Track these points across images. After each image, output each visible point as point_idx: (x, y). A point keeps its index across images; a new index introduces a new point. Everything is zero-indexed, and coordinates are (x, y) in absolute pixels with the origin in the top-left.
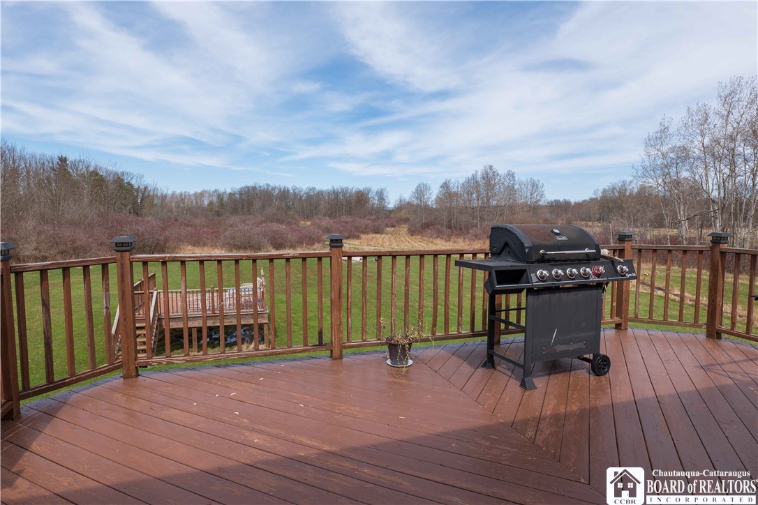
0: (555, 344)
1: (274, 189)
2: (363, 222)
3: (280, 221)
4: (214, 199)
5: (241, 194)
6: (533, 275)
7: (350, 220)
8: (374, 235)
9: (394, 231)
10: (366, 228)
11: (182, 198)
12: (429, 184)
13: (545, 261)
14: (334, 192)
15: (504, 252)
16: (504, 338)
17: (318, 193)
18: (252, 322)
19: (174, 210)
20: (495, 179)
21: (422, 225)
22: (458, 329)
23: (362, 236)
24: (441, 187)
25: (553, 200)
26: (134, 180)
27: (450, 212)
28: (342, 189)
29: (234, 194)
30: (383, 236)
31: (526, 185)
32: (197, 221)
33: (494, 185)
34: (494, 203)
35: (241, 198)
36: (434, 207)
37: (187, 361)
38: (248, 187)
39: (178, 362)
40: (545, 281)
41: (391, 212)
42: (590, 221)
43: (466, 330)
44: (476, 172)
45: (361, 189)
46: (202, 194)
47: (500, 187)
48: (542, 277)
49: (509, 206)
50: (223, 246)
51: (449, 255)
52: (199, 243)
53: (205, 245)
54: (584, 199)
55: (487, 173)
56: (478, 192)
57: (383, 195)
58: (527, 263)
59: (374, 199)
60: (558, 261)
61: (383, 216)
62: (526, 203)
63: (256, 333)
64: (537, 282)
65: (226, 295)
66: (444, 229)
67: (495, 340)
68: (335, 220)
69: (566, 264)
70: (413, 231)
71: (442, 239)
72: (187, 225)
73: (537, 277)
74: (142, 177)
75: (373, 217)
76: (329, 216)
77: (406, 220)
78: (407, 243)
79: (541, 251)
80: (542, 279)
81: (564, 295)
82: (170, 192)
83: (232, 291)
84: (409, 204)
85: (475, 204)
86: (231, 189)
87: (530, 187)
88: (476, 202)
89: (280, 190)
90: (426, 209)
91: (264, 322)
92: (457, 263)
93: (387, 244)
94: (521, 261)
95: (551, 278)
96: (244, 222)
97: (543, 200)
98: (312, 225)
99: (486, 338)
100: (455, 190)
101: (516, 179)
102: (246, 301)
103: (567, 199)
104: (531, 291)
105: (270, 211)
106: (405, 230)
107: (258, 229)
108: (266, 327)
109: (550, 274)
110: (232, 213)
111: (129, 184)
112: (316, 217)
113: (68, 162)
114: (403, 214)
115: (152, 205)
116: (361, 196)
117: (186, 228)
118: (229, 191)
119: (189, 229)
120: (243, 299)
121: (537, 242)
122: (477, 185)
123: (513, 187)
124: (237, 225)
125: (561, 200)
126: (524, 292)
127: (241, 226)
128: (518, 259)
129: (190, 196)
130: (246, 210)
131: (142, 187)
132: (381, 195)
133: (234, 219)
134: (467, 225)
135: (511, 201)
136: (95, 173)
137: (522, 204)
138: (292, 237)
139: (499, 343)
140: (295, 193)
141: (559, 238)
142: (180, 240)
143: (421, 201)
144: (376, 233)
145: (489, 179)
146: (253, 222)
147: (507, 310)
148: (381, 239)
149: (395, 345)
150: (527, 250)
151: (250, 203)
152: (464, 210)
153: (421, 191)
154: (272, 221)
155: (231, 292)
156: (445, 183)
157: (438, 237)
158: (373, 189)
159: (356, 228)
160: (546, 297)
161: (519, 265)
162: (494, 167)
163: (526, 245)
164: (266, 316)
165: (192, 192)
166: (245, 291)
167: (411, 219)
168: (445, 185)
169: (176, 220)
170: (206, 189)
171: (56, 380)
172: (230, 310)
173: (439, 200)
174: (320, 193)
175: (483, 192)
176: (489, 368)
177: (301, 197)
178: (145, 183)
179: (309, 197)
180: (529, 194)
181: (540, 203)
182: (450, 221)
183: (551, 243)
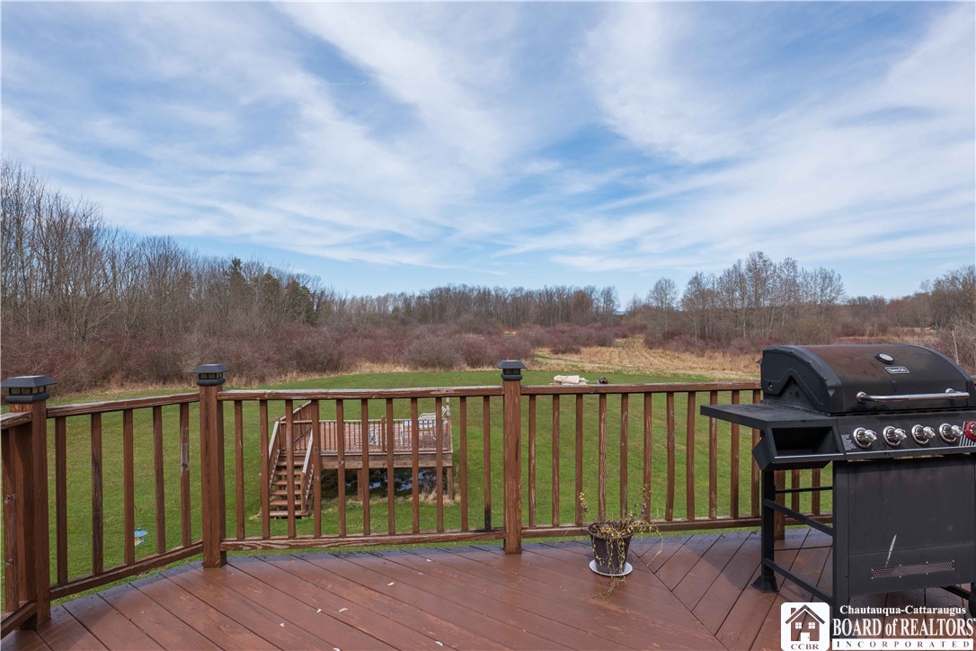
0: (894, 563)
1: (472, 290)
2: (583, 332)
3: (476, 331)
4: (400, 304)
5: (431, 297)
6: (845, 437)
7: (569, 328)
8: (599, 348)
9: (625, 343)
10: (588, 339)
11: (362, 304)
12: (672, 280)
13: (865, 411)
14: (547, 293)
15: (787, 394)
16: (790, 531)
17: (526, 294)
18: (432, 464)
19: (354, 318)
20: (766, 272)
21: (664, 335)
22: (711, 512)
23: (583, 349)
24: (690, 283)
25: (856, 297)
26: (310, 283)
27: (703, 316)
28: (558, 290)
29: (424, 298)
30: (611, 349)
31: (814, 278)
32: (379, 332)
33: (766, 279)
34: (767, 303)
35: (431, 303)
36: (681, 310)
37: (291, 547)
38: (440, 289)
39: (279, 547)
40: (870, 449)
41: (621, 317)
42: (917, 327)
43: (723, 515)
44: (740, 262)
45: (582, 288)
46: (386, 299)
47: (774, 281)
48: (865, 442)
49: (788, 307)
50: (406, 363)
51: (692, 393)
52: (378, 359)
53: (385, 361)
54: (906, 295)
55: (755, 263)
56: (743, 289)
57: (610, 296)
58: (832, 414)
59: (599, 301)
60: (893, 411)
61: (612, 323)
62: (815, 302)
63: (438, 478)
64: (853, 450)
65: (399, 428)
66: (695, 339)
67: (776, 533)
68: (548, 329)
69: (910, 418)
70: (652, 343)
71: (693, 353)
72: (365, 337)
73: (854, 442)
74: (319, 279)
75: (598, 324)
76: (541, 324)
77: (642, 329)
78: (643, 359)
79: (859, 394)
80: (863, 444)
81: (908, 475)
82: (350, 297)
83: (408, 423)
84: (647, 307)
85: (738, 305)
86: (421, 291)
87: (819, 280)
88: (740, 302)
89: (479, 291)
90: (671, 312)
91: (447, 465)
92: (704, 411)
93: (616, 360)
94: (820, 411)
95: (881, 443)
96: (434, 332)
97: (840, 297)
98: (519, 335)
99: (759, 529)
100: (709, 286)
101: (799, 269)
102: (425, 437)
103: (878, 295)
104: (840, 466)
105: (466, 317)
106: (641, 341)
107: (450, 341)
108: (449, 471)
109: (880, 435)
110: (420, 321)
111: (304, 288)
112: (523, 325)
113: (241, 265)
114: (638, 321)
115: (330, 312)
116: (582, 297)
117: (365, 340)
118: (417, 294)
119: (368, 341)
120: (421, 434)
121: (852, 377)
122: (741, 279)
123: (795, 281)
124: (424, 338)
125: (869, 297)
126: (829, 468)
127: (427, 337)
128: (815, 407)
129: (372, 301)
130: (437, 317)
131: (319, 292)
132: (608, 295)
133: (421, 329)
134: (727, 334)
135: (792, 300)
136: (268, 276)
137: (809, 304)
138: (492, 351)
139: (782, 537)
140: (497, 295)
141: (893, 370)
142: (356, 355)
143: (662, 302)
144: (602, 346)
145: (758, 271)
146: (445, 332)
147: (796, 491)
148: (608, 354)
149: (603, 539)
150: (831, 393)
151: (443, 309)
152: (721, 314)
153: (662, 289)
154: (468, 331)
155: (406, 424)
156: (696, 278)
157: (687, 350)
158: (597, 288)
159: (576, 340)
160: (874, 475)
161: (817, 419)
162: (765, 254)
163: (829, 383)
164: (450, 457)
165: (374, 296)
166: (423, 424)
167: (649, 326)
168: (696, 281)
169: (355, 330)
170: (391, 292)
171: (105, 570)
172: (404, 448)
173: (687, 301)
174: (529, 295)
175: (750, 289)
176: (766, 590)
177: (505, 299)
178: (323, 286)
179: (515, 299)
180: (819, 290)
181: (836, 302)
182: (703, 329)
183: (877, 379)
